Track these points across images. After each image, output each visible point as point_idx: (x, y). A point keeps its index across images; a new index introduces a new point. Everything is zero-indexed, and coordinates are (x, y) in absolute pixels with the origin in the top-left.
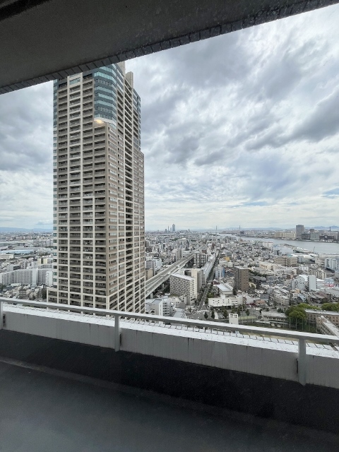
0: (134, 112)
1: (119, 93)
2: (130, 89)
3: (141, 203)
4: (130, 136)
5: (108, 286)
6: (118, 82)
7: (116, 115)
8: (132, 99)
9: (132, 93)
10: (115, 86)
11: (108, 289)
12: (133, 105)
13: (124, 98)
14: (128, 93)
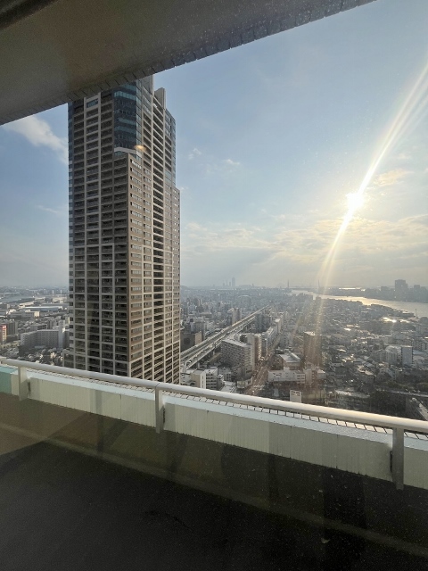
0: (167, 139)
1: (145, 117)
2: (161, 109)
3: (175, 252)
4: (161, 168)
5: (129, 350)
6: (144, 102)
8: (164, 123)
9: (164, 115)
10: (141, 108)
11: (130, 354)
12: (164, 131)
13: (153, 121)
14: (158, 114)
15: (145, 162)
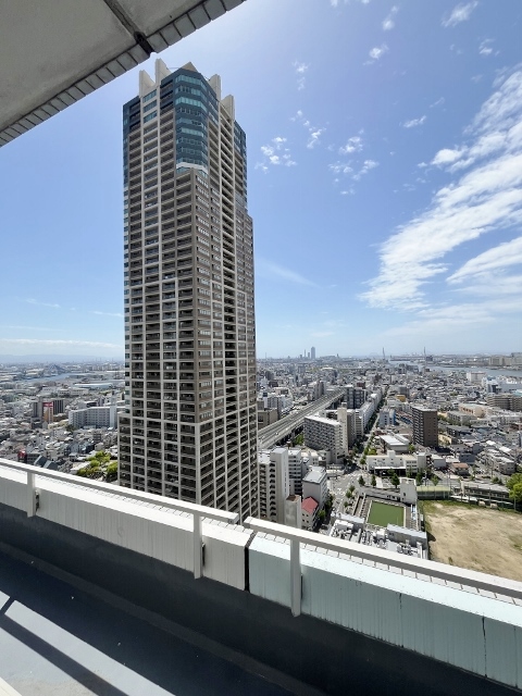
0: (236, 155)
1: (211, 127)
2: (229, 120)
3: (248, 293)
4: (230, 190)
5: (197, 408)
6: (209, 109)
7: (208, 158)
8: (233, 136)
9: (232, 127)
10: (206, 115)
11: (198, 414)
12: (232, 145)
13: (220, 133)
14: (226, 126)
15: (212, 181)
